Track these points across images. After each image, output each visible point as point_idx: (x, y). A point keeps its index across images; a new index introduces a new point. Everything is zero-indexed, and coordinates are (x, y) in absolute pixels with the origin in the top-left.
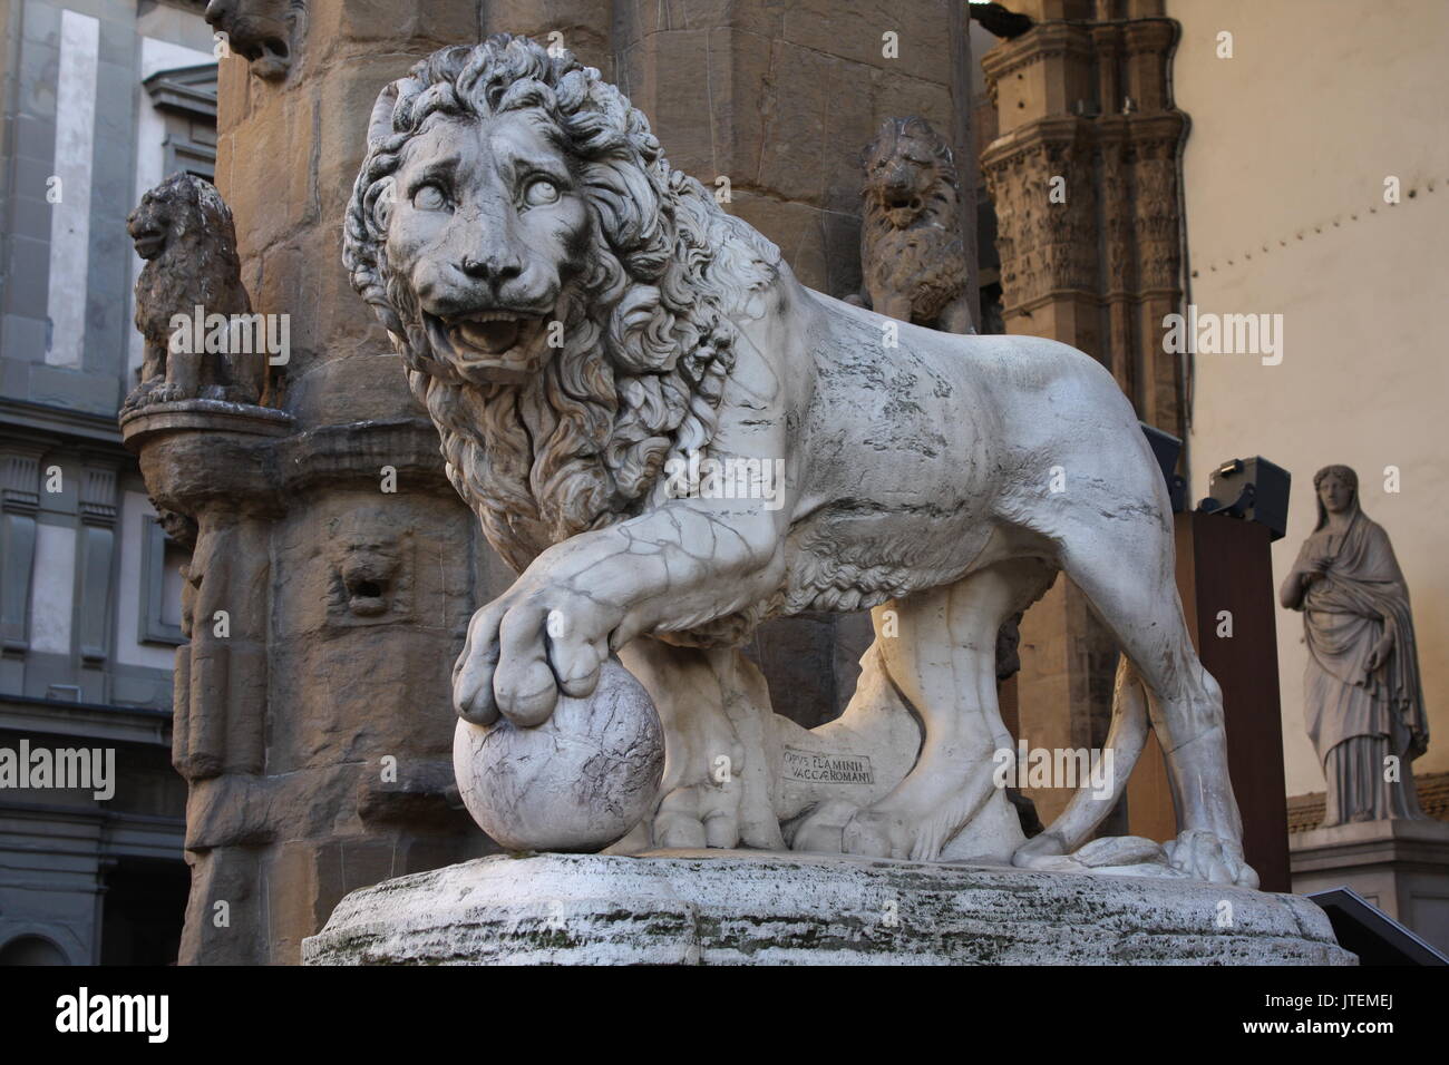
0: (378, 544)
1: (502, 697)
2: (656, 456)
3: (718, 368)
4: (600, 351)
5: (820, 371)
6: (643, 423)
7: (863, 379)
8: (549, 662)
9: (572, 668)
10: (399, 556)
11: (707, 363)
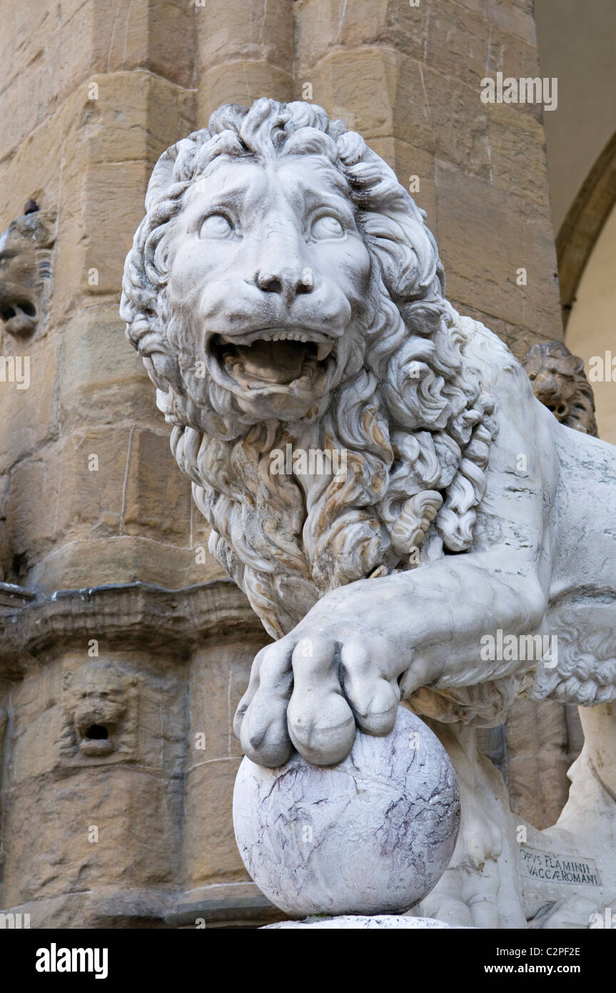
0: (106, 691)
1: (300, 729)
2: (432, 509)
3: (483, 432)
4: (376, 403)
5: (561, 461)
6: (418, 476)
7: (599, 474)
8: (344, 694)
9: (371, 701)
10: (126, 702)
11: (475, 426)
